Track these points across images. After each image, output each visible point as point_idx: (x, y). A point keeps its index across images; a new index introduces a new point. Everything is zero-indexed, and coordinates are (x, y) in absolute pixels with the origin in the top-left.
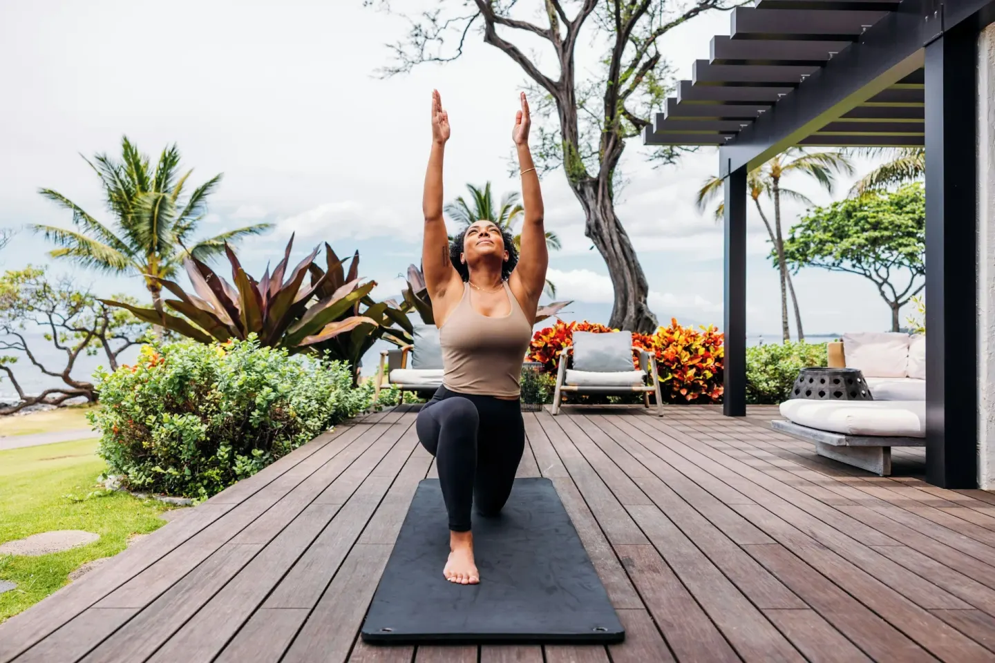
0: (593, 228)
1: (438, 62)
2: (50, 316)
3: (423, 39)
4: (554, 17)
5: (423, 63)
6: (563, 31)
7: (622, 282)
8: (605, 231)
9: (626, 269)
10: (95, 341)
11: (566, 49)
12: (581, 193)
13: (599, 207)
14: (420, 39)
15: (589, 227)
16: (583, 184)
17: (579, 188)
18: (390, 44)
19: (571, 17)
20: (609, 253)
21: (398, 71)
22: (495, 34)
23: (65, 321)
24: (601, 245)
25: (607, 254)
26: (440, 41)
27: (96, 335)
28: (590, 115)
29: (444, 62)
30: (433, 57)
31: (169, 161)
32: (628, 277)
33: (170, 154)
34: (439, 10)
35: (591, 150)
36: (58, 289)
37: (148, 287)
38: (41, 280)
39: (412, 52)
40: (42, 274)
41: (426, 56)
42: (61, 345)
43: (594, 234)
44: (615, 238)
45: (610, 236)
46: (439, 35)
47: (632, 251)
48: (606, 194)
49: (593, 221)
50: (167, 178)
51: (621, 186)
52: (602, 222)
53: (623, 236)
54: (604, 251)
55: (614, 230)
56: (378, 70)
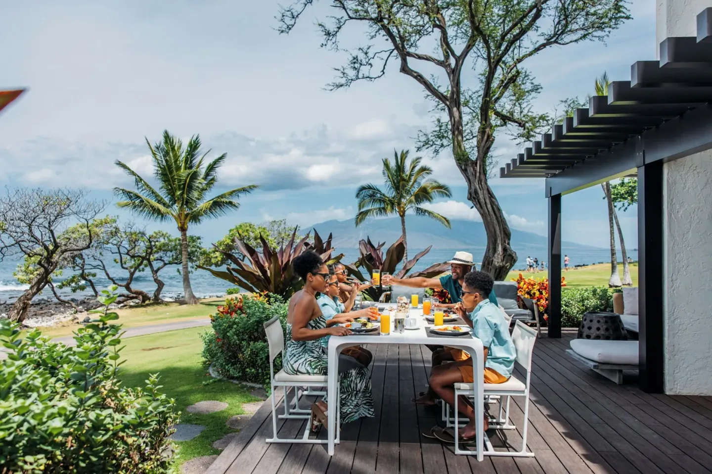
0: (473, 195)
1: (368, 79)
2: (119, 248)
3: (359, 65)
4: (447, 52)
5: (358, 80)
6: (452, 61)
7: (493, 230)
8: (481, 196)
9: (495, 222)
10: (145, 262)
11: (454, 74)
12: (464, 171)
13: (477, 180)
14: (357, 65)
15: (470, 193)
16: (466, 165)
17: (463, 167)
18: (336, 68)
19: (458, 53)
20: (484, 211)
21: (342, 86)
22: (408, 67)
23: (128, 251)
24: (478, 206)
25: (482, 212)
26: (370, 66)
27: (145, 259)
28: (472, 111)
29: (373, 79)
30: (365, 76)
31: (194, 146)
32: (497, 228)
33: (194, 142)
34: (370, 47)
35: (472, 135)
36: (124, 231)
37: (178, 228)
38: (114, 225)
39: (351, 73)
40: (115, 221)
41: (360, 76)
42: (124, 266)
43: (474, 198)
44: (488, 201)
45: (485, 200)
46: (369, 62)
47: (499, 210)
48: (482, 171)
49: (473, 190)
50: (192, 157)
51: (492, 166)
52: (479, 190)
53: (493, 200)
54: (480, 209)
55: (487, 196)
56: (329, 85)
